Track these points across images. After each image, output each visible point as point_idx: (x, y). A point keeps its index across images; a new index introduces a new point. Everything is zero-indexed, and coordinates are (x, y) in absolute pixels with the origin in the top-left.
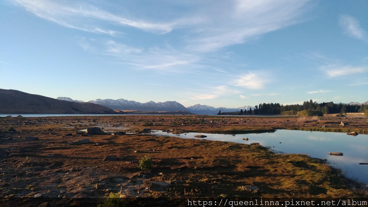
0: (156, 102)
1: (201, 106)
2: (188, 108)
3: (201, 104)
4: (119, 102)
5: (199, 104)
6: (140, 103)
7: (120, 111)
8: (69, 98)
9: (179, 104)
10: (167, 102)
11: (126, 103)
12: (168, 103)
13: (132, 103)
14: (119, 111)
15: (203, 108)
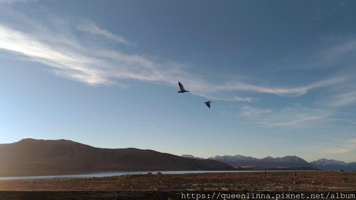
0: (274, 157)
1: (328, 160)
2: (311, 163)
3: (326, 159)
4: (236, 158)
5: (324, 159)
6: (257, 159)
7: (239, 167)
8: (191, 156)
9: (299, 159)
10: (286, 156)
11: (243, 159)
12: (288, 158)
13: (249, 159)
14: (237, 168)
15: (330, 164)
